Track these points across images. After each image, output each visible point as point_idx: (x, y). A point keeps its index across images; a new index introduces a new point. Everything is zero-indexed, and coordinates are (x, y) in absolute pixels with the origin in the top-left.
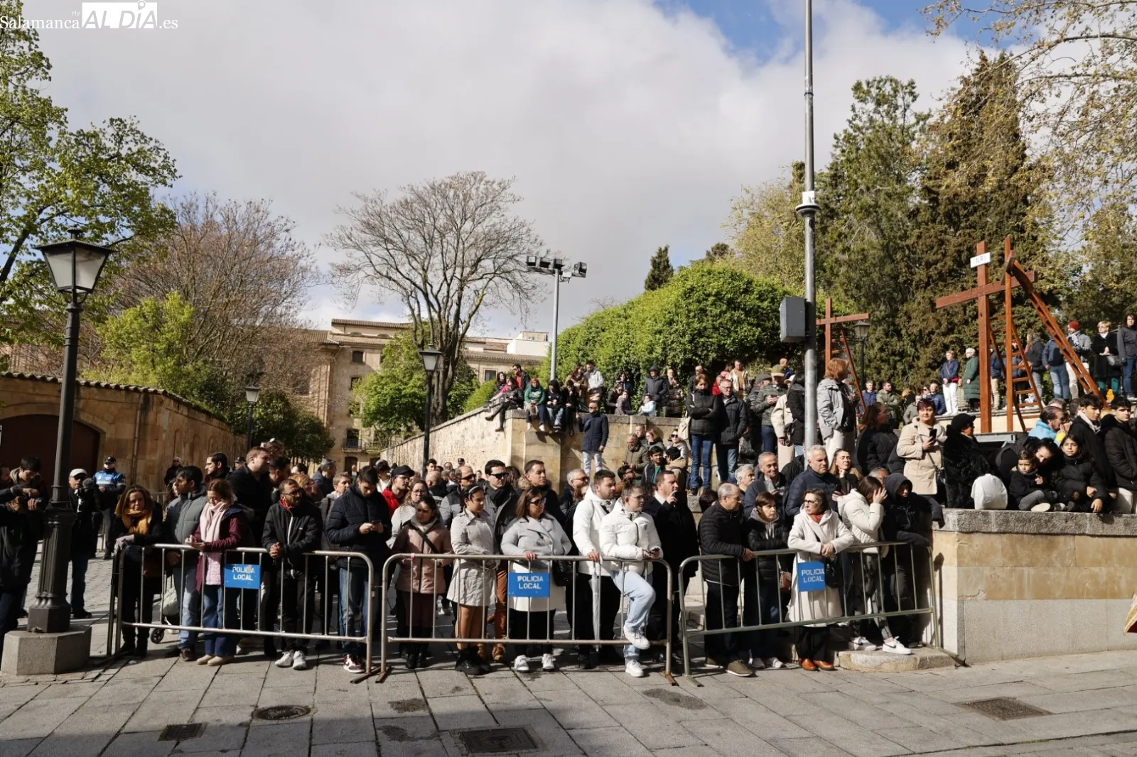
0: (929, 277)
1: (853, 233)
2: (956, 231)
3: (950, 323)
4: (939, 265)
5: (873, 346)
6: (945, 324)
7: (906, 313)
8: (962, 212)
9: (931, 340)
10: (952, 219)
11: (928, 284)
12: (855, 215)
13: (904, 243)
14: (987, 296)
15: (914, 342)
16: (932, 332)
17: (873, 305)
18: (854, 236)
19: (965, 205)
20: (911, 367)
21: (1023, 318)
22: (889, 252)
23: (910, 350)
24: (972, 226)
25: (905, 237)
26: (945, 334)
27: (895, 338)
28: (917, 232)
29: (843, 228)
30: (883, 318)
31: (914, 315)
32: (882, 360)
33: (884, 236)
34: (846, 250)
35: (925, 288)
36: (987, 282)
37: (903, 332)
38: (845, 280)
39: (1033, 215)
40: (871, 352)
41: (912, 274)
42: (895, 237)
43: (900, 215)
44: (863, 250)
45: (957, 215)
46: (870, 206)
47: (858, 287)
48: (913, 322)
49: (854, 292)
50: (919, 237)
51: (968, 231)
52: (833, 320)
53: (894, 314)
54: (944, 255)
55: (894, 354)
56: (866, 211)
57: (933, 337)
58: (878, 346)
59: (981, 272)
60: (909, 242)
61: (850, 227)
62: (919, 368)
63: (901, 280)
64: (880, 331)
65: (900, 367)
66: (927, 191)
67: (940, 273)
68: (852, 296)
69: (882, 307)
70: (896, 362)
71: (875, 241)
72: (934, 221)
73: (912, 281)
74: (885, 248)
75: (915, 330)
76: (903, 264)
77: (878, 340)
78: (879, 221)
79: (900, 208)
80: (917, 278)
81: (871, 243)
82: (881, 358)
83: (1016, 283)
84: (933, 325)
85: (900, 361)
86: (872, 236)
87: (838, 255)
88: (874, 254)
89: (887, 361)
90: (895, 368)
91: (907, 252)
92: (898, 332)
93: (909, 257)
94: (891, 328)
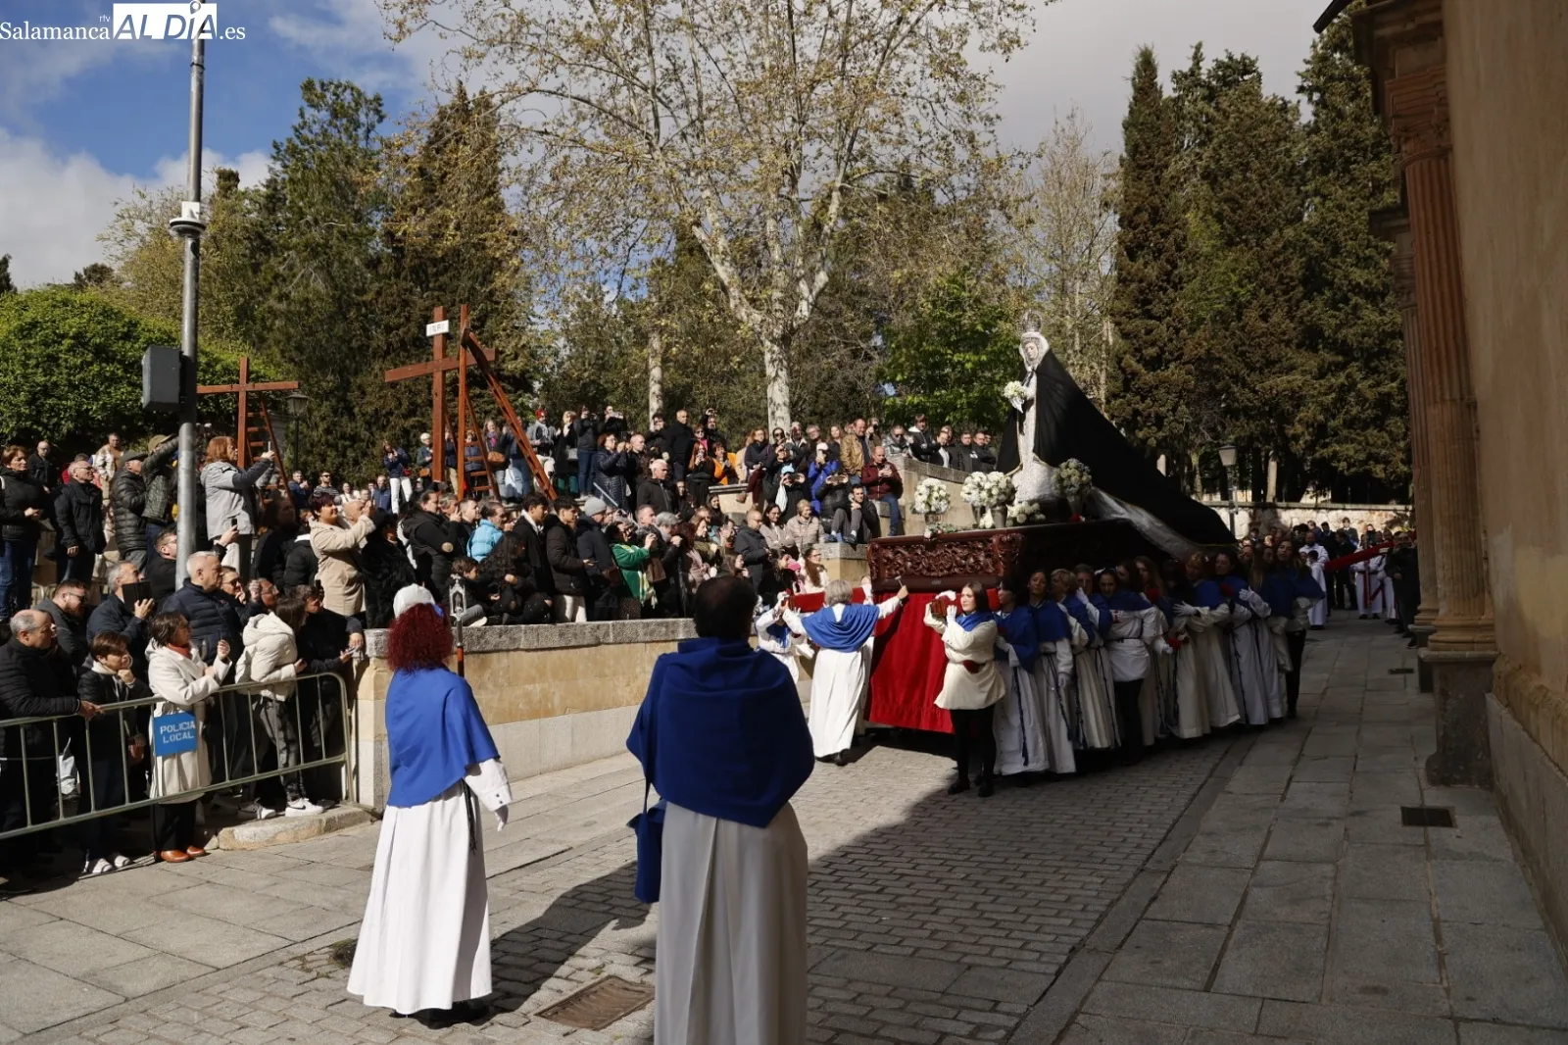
0: (390, 344)
1: (294, 276)
2: (423, 291)
3: (412, 403)
4: (400, 332)
5: (317, 426)
6: (405, 404)
7: (360, 387)
8: (431, 270)
9: (388, 422)
10: (419, 274)
11: (387, 353)
12: (298, 253)
13: (359, 298)
14: (444, 372)
15: (368, 423)
16: (391, 413)
17: (319, 373)
18: (295, 281)
19: (435, 262)
20: (365, 454)
21: (493, 402)
22: (342, 304)
23: (364, 434)
24: (441, 288)
25: (362, 291)
26: (406, 417)
27: (345, 418)
28: (376, 286)
29: (281, 268)
30: (331, 392)
31: (370, 389)
32: (328, 445)
33: (336, 287)
34: (282, 297)
35: (384, 358)
36: (445, 356)
37: (356, 410)
38: (282, 338)
39: (501, 279)
40: (315, 434)
41: (368, 338)
42: (350, 289)
43: (357, 262)
44: (307, 300)
45: (425, 272)
46: (318, 245)
47: (299, 349)
48: (368, 398)
49: (294, 354)
50: (379, 293)
51: (436, 293)
52: (250, 387)
53: (345, 386)
54: (408, 319)
55: (343, 437)
56: (313, 250)
58: (322, 426)
59: (438, 344)
60: (368, 297)
61: (291, 268)
62: (374, 457)
63: (355, 344)
64: (326, 407)
65: (350, 454)
66: (390, 235)
67: (402, 342)
68: (292, 360)
69: (330, 377)
70: (345, 448)
71: (323, 291)
72: (397, 276)
73: (368, 347)
74: (337, 300)
75: (370, 409)
76: (357, 325)
77: (323, 419)
78: (330, 265)
79: (357, 254)
80: (374, 344)
81: (317, 292)
82: (327, 441)
83: (472, 361)
84: (393, 404)
85: (352, 446)
86: (319, 284)
87: (272, 302)
88: (322, 308)
89: (334, 446)
90: (344, 455)
91: (363, 310)
92: (349, 411)
93: (366, 316)
94: (342, 404)
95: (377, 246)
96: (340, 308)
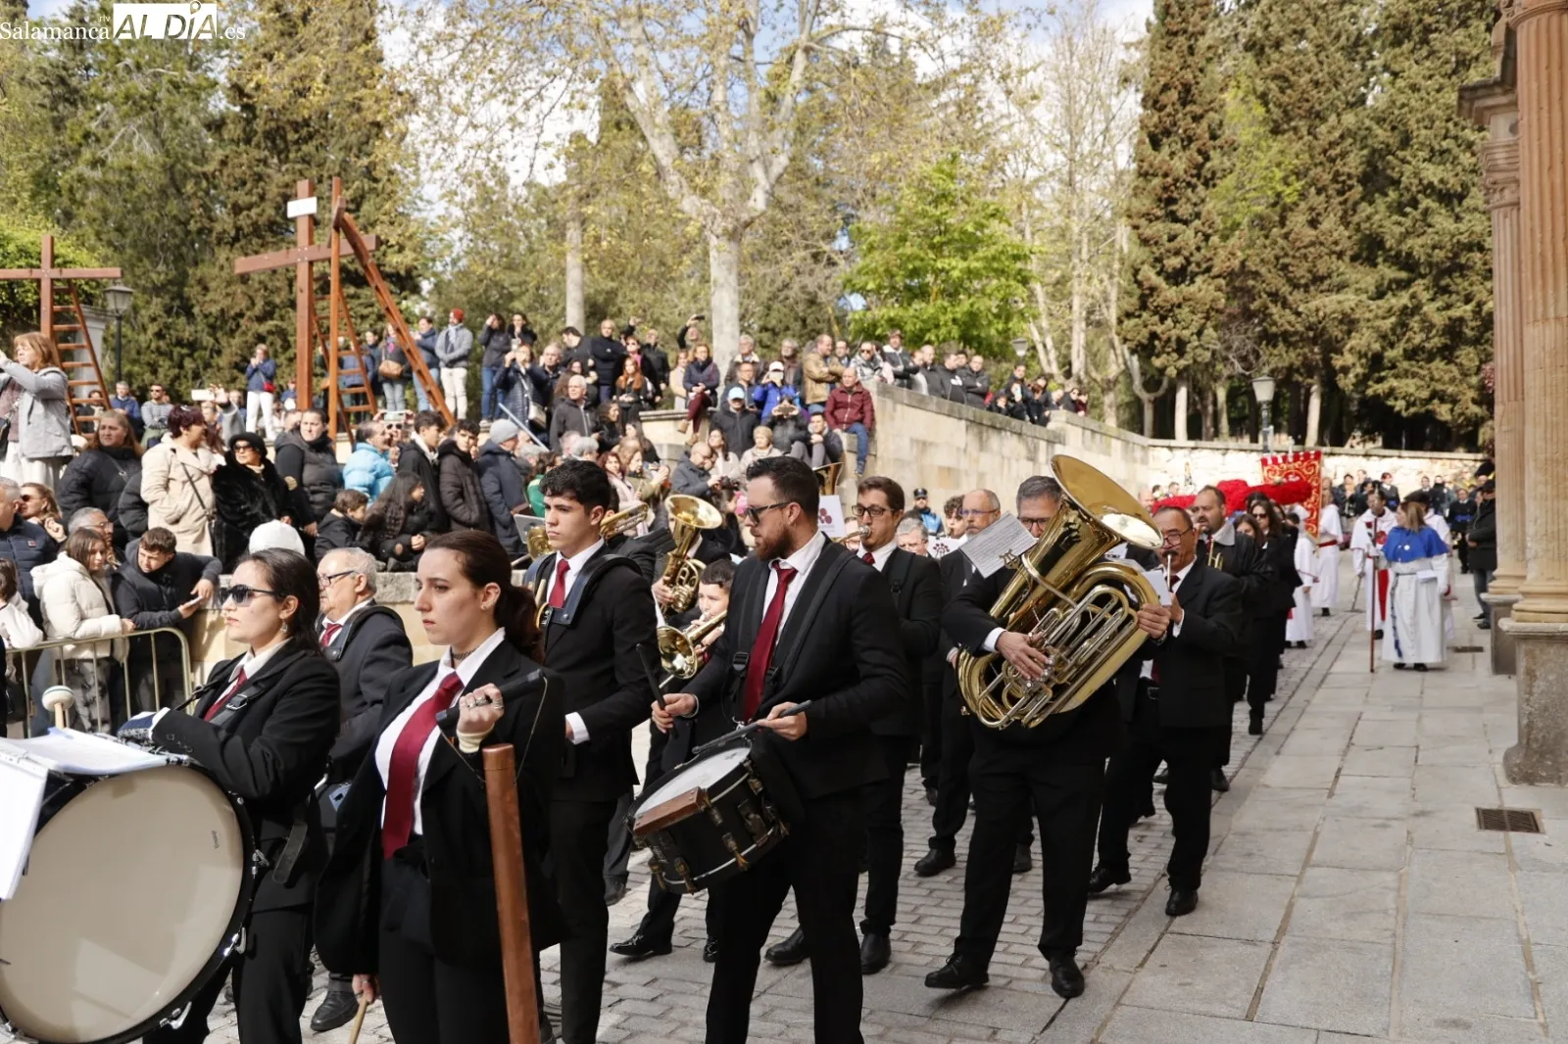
0: (238, 229)
1: (111, 136)
2: (281, 163)
3: (268, 303)
4: (254, 212)
5: (144, 329)
6: (260, 304)
7: (200, 281)
8: (292, 136)
9: (238, 326)
10: (276, 139)
11: (236, 239)
12: (116, 106)
13: (199, 169)
14: (311, 263)
15: (213, 328)
16: (241, 315)
17: (146, 262)
18: (113, 142)
19: (296, 126)
20: (207, 366)
21: (372, 305)
22: (174, 179)
23: (207, 340)
24: (305, 160)
25: (202, 159)
26: (260, 319)
27: (183, 320)
28: (219, 154)
29: (93, 125)
30: (163, 286)
31: (212, 285)
32: (160, 352)
33: (167, 154)
34: (95, 163)
35: (232, 245)
36: (311, 242)
37: (196, 310)
38: (97, 214)
39: (381, 150)
40: (143, 338)
41: (211, 219)
42: (185, 157)
43: (194, 121)
44: (130, 168)
45: (284, 138)
46: (143, 97)
47: (120, 229)
48: (210, 296)
49: (113, 236)
50: (224, 163)
51: (298, 166)
52: (55, 274)
53: (181, 281)
54: (262, 198)
55: (179, 343)
56: (140, 105)
57: (242, 322)
58: (153, 328)
59: (303, 227)
60: (209, 168)
61: (105, 125)
62: (219, 369)
63: (193, 226)
64: (156, 305)
65: (189, 364)
66: (237, 90)
67: (255, 224)
68: (110, 243)
69: (161, 267)
70: (182, 357)
71: (151, 157)
72: (248, 141)
73: (210, 231)
74: (169, 169)
75: (214, 309)
76: (195, 203)
77: (153, 320)
78: (158, 123)
79: (194, 111)
80: (218, 227)
81: (142, 159)
82: (158, 349)
83: (347, 249)
84: (244, 304)
85: (190, 355)
86: (145, 148)
87: (82, 168)
88: (151, 180)
89: (169, 355)
90: (181, 366)
91: (204, 184)
92: (187, 310)
93: (207, 193)
94: (177, 303)
95: (220, 103)
96: (173, 179)
